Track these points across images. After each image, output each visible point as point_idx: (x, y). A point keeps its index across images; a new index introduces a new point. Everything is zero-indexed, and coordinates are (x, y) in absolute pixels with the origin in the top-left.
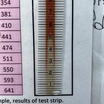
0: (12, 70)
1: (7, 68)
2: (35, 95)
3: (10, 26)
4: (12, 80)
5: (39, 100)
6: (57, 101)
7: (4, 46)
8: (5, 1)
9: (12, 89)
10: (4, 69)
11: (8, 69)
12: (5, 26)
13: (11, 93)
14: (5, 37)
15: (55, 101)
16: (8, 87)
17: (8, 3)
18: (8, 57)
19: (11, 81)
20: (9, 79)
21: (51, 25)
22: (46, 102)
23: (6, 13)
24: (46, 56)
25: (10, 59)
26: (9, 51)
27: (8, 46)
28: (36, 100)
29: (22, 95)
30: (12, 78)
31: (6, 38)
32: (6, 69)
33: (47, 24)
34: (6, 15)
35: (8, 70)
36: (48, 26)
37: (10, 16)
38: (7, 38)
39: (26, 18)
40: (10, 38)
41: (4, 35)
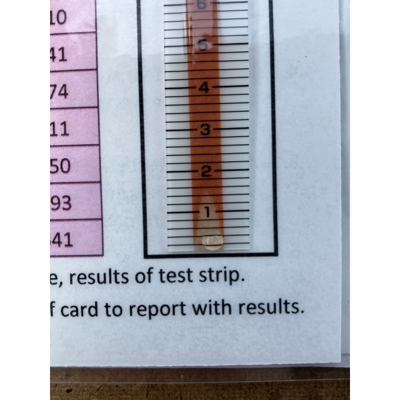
0: (65, 169)
2: (146, 256)
4: (68, 203)
5: (161, 272)
6: (222, 275)
9: (68, 235)
15: (214, 276)
22: (184, 279)
28: (149, 273)
29: (102, 255)
30: (69, 197)
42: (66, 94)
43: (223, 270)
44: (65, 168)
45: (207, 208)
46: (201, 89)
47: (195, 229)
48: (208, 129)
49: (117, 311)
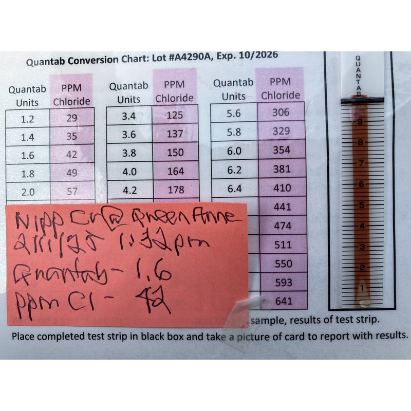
42: (290, 227)
43: (369, 317)
44: (289, 265)
45: (363, 286)
46: (360, 227)
47: (355, 296)
48: (364, 247)
49: (314, 337)
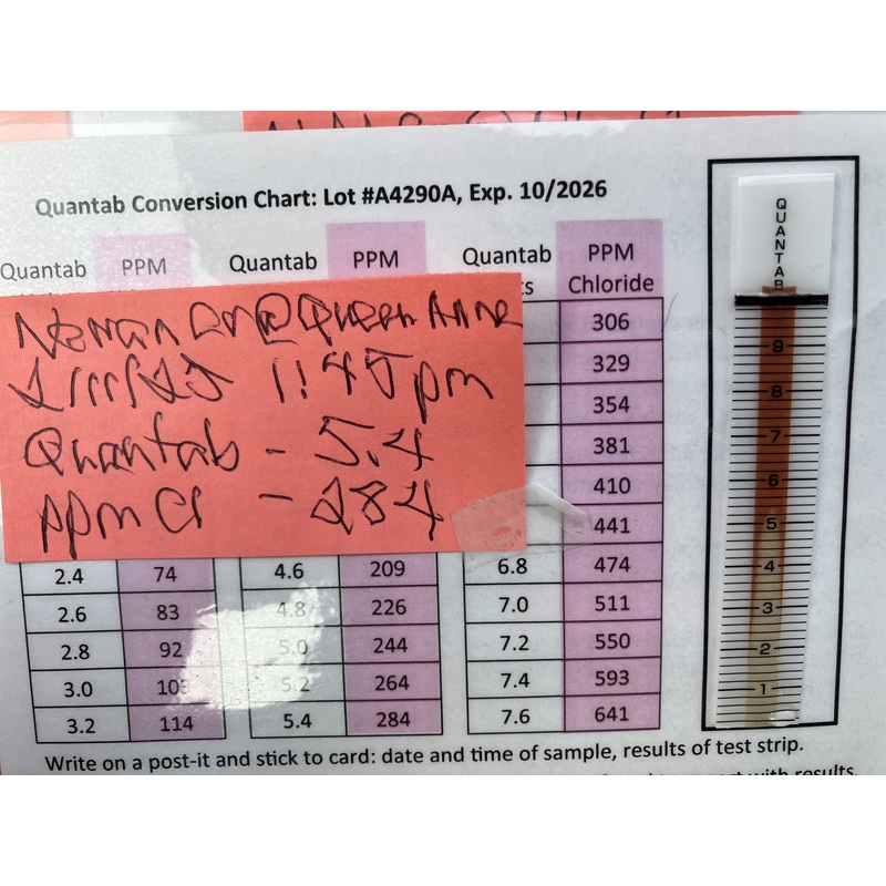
1: (610, 635)
3: (625, 488)
7: (602, 559)
8: (609, 398)
10: (598, 640)
11: (612, 638)
12: (608, 487)
13: (618, 724)
14: (606, 526)
16: (607, 704)
17: (620, 407)
18: (613, 598)
19: (619, 680)
20: (612, 676)
21: (774, 482)
23: (612, 442)
24: (753, 591)
25: (619, 604)
26: (619, 574)
27: (616, 559)
31: (608, 528)
32: (606, 639)
33: (761, 477)
34: (612, 449)
35: (612, 644)
36: (766, 485)
37: (625, 451)
38: (615, 529)
39: (686, 457)
40: (626, 531)
41: (601, 520)
